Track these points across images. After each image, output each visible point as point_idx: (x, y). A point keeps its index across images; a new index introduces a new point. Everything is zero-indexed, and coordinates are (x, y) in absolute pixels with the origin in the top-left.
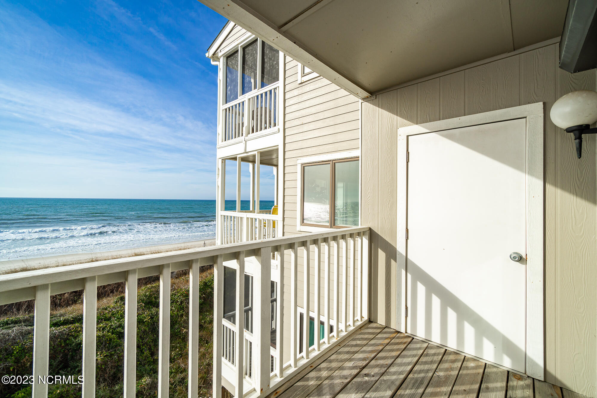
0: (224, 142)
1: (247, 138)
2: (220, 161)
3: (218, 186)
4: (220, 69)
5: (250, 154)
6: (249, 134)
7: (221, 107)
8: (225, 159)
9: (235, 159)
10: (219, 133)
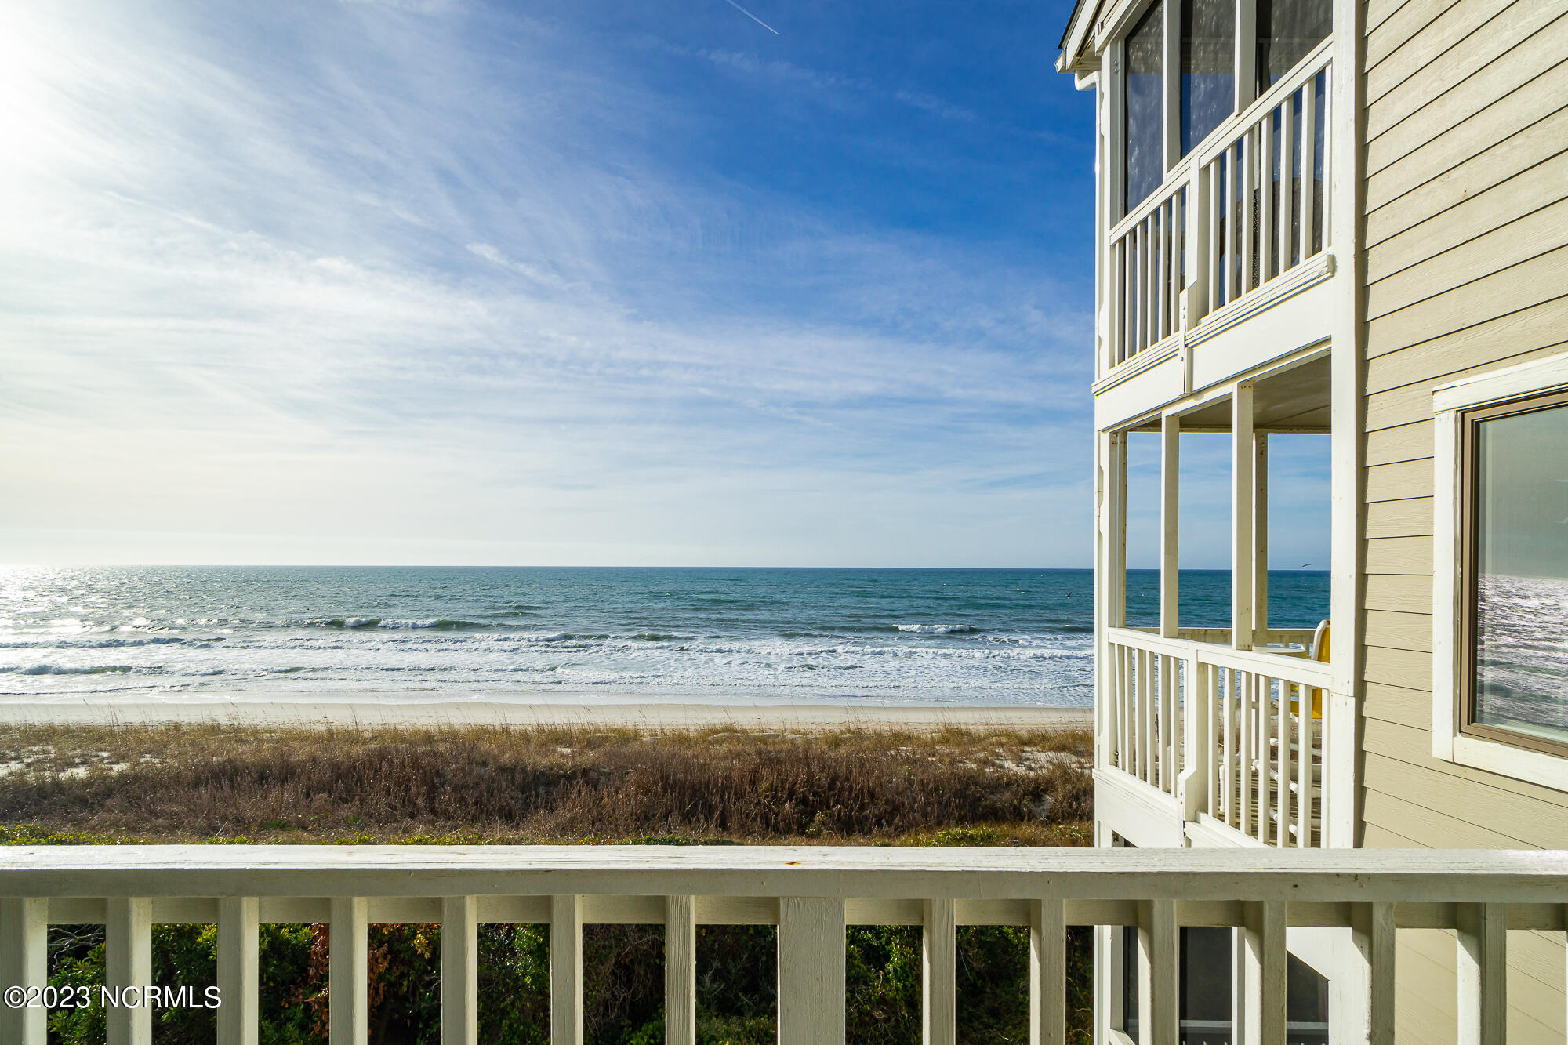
0: (1118, 367)
1: (1194, 333)
2: (1106, 438)
3: (1099, 533)
4: (1102, 95)
5: (1208, 396)
6: (1205, 312)
7: (1108, 233)
8: (1125, 432)
9: (1155, 424)
10: (1100, 338)
